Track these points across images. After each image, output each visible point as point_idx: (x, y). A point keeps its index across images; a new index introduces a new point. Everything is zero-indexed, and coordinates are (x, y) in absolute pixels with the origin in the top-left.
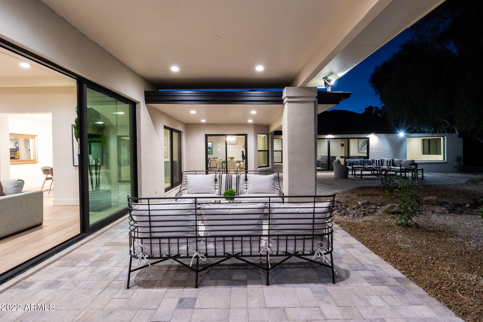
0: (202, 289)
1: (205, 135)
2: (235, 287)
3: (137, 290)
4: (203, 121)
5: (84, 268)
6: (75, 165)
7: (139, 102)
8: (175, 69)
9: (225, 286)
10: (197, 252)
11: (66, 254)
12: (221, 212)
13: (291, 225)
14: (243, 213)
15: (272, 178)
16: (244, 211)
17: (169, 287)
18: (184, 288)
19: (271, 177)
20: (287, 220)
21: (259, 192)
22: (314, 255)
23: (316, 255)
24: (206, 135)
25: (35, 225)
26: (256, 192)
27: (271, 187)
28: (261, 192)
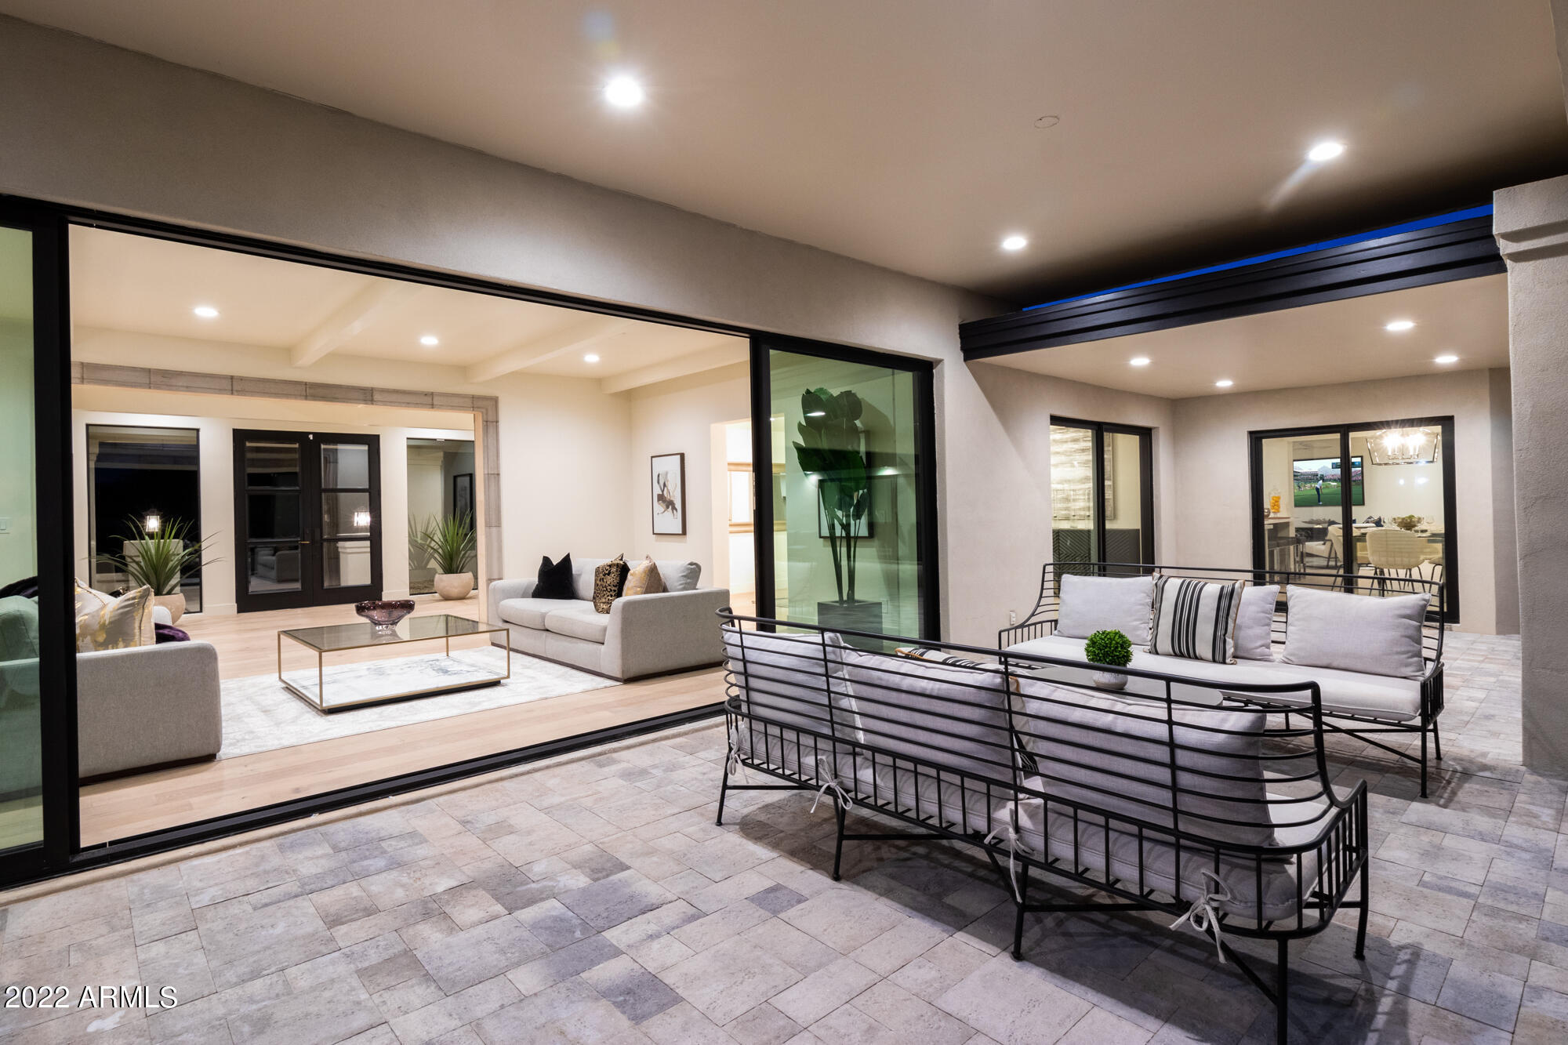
0: (846, 887)
1: (1251, 433)
2: (923, 919)
3: (731, 833)
4: (1224, 384)
5: (702, 761)
6: (822, 535)
7: (940, 361)
8: (1015, 244)
9: (902, 907)
10: (835, 780)
11: (704, 729)
12: (881, 679)
13: (1089, 772)
14: (935, 693)
15: (1408, 612)
16: (939, 689)
17: (786, 854)
18: (811, 869)
19: (1405, 607)
20: (1072, 748)
21: (1335, 664)
22: (1180, 916)
23: (1189, 919)
24: (1254, 436)
25: (712, 661)
26: (1320, 663)
27: (1395, 649)
28: (1342, 666)
